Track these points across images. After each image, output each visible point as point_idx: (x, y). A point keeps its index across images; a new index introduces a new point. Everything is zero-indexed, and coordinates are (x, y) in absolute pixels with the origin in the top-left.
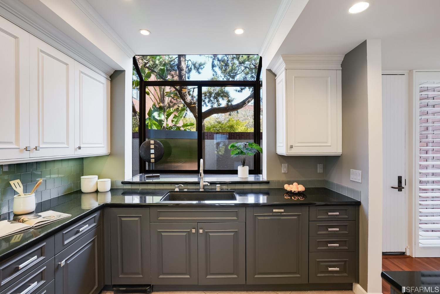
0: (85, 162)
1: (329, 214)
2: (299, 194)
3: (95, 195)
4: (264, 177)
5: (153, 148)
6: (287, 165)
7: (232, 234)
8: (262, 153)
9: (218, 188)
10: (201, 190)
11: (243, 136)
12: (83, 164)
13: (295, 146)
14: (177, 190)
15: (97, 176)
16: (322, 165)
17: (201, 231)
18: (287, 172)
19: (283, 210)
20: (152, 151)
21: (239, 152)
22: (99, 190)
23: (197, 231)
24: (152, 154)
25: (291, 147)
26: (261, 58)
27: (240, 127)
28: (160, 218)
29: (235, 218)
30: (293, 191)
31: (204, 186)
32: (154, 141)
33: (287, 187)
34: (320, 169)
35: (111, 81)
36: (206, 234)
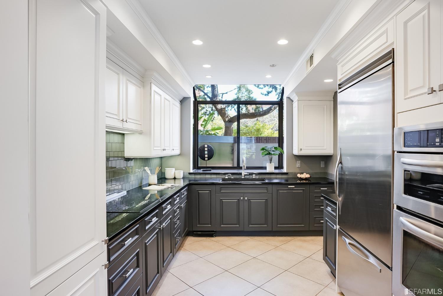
0: (163, 160)
1: (321, 189)
2: (306, 179)
3: (173, 180)
4: (285, 170)
5: (207, 150)
6: (300, 162)
7: (264, 201)
8: (284, 154)
9: (254, 176)
10: (242, 178)
11: (270, 140)
12: (161, 161)
13: (304, 148)
14: (227, 178)
15: (174, 169)
16: (324, 162)
17: (246, 198)
18: (300, 167)
19: (294, 186)
20: (206, 152)
21: (267, 153)
22: (176, 177)
23: (244, 199)
24: (206, 154)
25: (301, 150)
26: (283, 88)
27: (266, 130)
28: (222, 191)
29: (266, 191)
30: (302, 177)
31: (245, 175)
32: (207, 145)
33: (299, 176)
34: (322, 165)
35: (181, 104)
36: (249, 200)
